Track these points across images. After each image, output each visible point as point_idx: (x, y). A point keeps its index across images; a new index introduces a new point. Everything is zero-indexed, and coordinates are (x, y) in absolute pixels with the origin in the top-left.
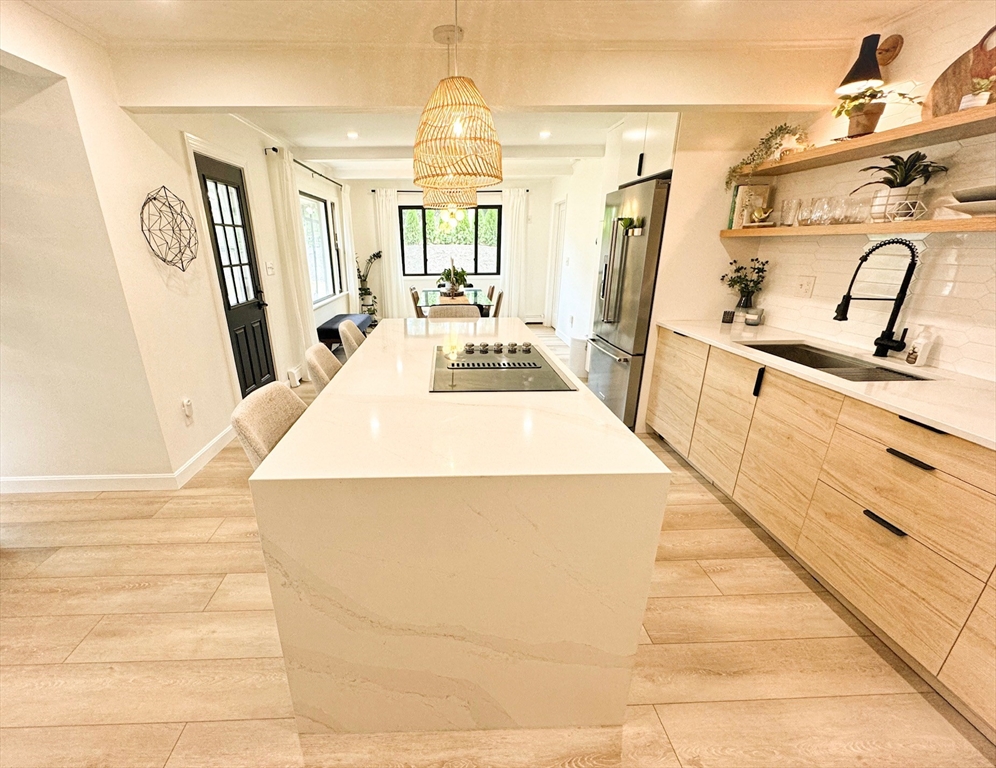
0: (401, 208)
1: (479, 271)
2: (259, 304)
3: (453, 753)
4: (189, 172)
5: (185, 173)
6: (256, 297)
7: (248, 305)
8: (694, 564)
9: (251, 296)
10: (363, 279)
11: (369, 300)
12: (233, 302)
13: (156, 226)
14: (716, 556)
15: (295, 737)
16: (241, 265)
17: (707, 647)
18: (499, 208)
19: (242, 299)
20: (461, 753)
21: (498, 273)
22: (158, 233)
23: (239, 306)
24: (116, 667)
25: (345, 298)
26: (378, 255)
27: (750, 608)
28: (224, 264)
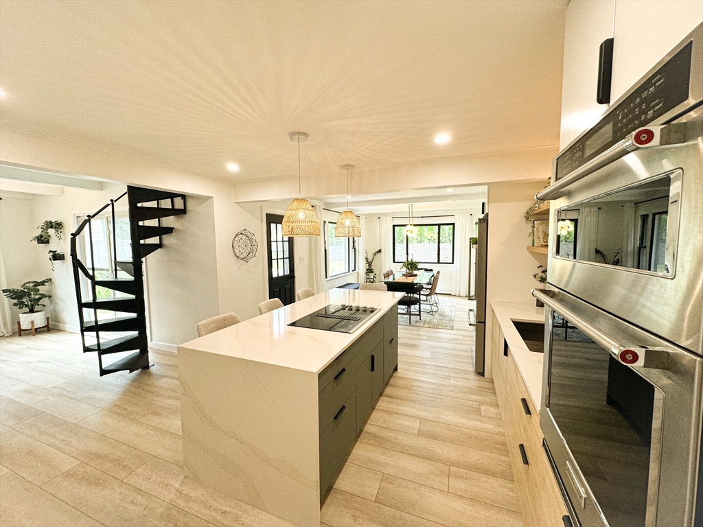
0: (394, 226)
1: (441, 261)
2: (291, 277)
3: (231, 509)
4: (262, 222)
5: (259, 222)
6: (290, 273)
7: (284, 277)
8: (446, 468)
9: (287, 273)
10: (370, 264)
11: (371, 276)
12: (275, 275)
13: (237, 245)
14: (467, 468)
15: (182, 477)
16: (284, 258)
17: (407, 516)
18: (453, 224)
19: (281, 274)
20: (235, 511)
21: (453, 263)
22: (237, 248)
23: (278, 278)
24: (150, 428)
25: (356, 274)
26: (380, 251)
27: (459, 505)
28: (273, 258)
